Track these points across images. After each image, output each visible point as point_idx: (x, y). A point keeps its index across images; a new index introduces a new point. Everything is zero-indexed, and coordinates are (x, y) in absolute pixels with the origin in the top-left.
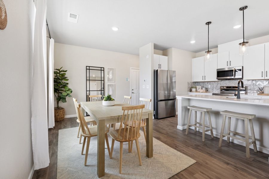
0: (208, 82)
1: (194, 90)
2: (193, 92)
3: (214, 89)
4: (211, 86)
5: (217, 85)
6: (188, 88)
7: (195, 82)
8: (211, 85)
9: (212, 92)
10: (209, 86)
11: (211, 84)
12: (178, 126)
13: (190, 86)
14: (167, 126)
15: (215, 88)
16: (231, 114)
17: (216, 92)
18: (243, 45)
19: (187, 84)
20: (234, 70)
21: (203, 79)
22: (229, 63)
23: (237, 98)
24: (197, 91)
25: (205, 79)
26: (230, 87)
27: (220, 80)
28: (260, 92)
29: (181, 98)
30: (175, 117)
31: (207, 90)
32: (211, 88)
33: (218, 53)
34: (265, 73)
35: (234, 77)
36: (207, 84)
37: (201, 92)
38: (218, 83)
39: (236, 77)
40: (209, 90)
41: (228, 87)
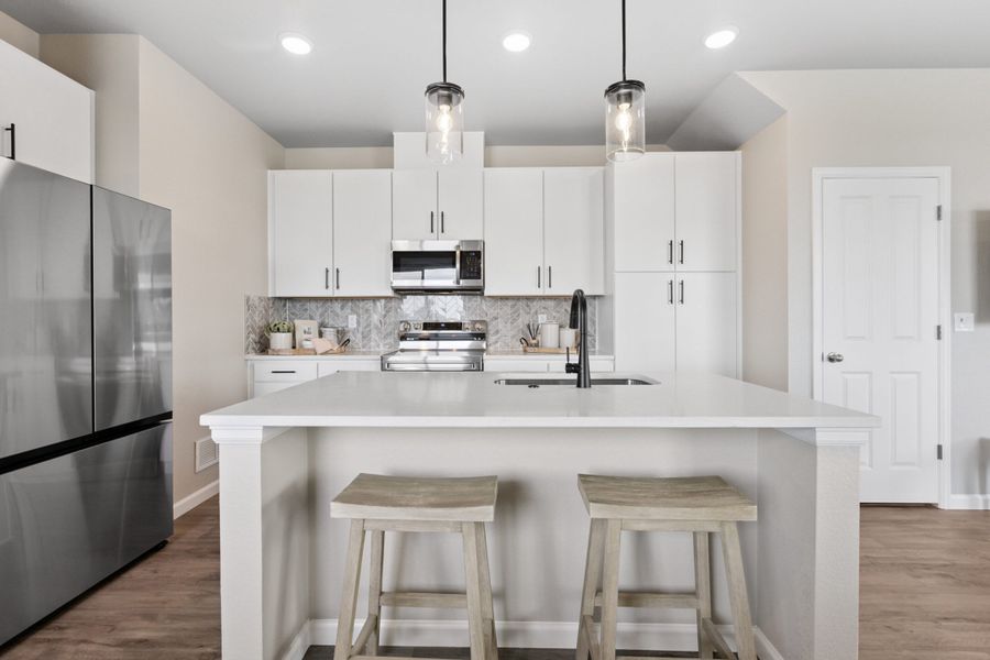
0: (345, 299)
1: (280, 340)
2: (277, 353)
3: (374, 335)
4: (358, 323)
5: (385, 316)
6: (250, 329)
7: (280, 298)
8: (358, 315)
9: (364, 347)
10: (352, 322)
11: (361, 311)
13: (259, 321)
15: (377, 328)
17: (378, 346)
18: (623, 97)
19: (243, 307)
20: (458, 253)
21: (327, 287)
22: (437, 222)
23: (579, 386)
24: (301, 346)
25: (338, 287)
26: (437, 326)
27: (402, 292)
28: (530, 341)
29: (259, 436)
30: (172, 547)
31: (344, 342)
32: (361, 329)
33: (392, 167)
34: (544, 274)
35: (458, 283)
36: (342, 308)
37: (319, 351)
38: (389, 305)
39: (463, 283)
40: (352, 338)
41: (427, 326)
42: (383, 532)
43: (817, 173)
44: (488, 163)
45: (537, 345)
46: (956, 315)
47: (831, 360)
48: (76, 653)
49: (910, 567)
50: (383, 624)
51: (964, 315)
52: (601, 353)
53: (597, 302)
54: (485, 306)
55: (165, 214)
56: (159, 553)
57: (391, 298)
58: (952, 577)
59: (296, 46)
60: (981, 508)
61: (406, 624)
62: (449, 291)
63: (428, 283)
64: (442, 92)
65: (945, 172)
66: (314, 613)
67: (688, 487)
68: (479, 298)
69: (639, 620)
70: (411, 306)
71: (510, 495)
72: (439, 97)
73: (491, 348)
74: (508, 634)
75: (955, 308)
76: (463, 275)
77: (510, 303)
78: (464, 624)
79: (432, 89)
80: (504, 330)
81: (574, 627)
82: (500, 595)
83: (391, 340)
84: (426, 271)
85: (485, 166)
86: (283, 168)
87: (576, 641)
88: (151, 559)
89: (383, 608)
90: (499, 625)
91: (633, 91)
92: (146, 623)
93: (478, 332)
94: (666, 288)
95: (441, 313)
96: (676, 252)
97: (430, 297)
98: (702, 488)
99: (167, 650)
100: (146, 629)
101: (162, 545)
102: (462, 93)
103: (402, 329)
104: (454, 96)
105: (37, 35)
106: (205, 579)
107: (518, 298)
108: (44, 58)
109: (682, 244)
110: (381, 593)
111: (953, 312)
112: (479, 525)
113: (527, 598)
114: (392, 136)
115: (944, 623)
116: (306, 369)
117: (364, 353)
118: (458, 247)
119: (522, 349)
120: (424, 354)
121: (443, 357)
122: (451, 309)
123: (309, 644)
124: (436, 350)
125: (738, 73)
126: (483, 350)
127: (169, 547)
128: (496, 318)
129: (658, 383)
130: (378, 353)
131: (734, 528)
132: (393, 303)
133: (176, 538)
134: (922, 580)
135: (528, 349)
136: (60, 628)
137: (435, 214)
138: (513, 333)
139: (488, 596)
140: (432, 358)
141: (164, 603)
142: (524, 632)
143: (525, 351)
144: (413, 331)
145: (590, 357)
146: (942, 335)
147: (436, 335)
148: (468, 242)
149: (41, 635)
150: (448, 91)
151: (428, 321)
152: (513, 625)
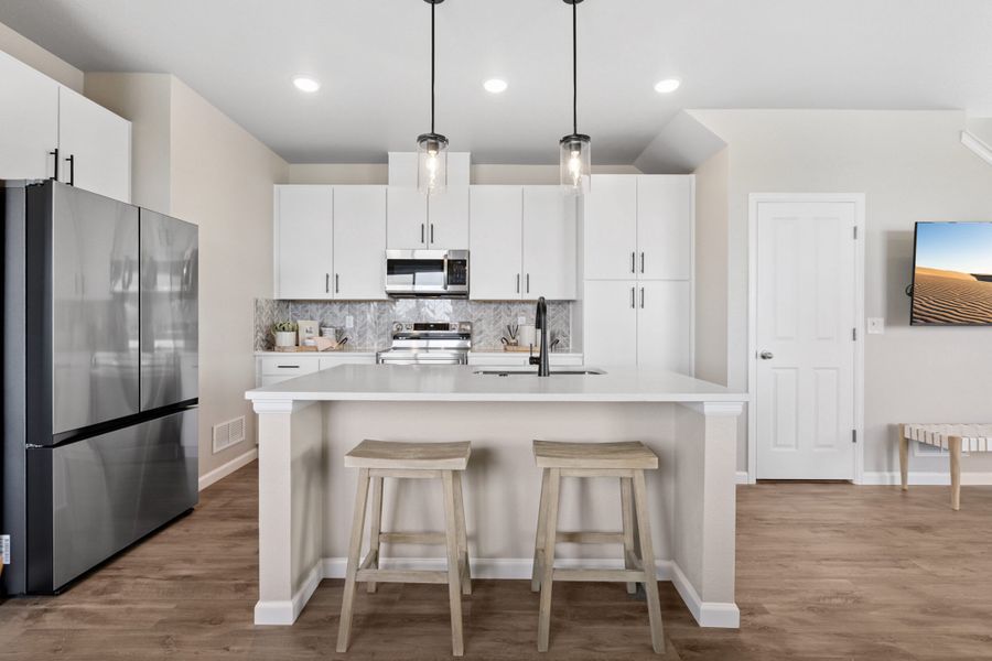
0: (344, 302)
1: (285, 338)
2: (283, 349)
3: (370, 335)
4: (355, 323)
5: (379, 318)
6: (258, 328)
7: (284, 301)
8: (355, 317)
9: (360, 345)
10: (349, 323)
11: (357, 313)
12: (259, 606)
13: (266, 322)
14: (164, 643)
15: (371, 327)
16: (584, 463)
17: (373, 344)
18: (573, 147)
19: (253, 309)
20: (446, 261)
21: (327, 291)
22: (427, 234)
23: (540, 375)
24: (304, 344)
25: (337, 291)
26: (426, 326)
27: (395, 296)
28: (510, 340)
29: (289, 407)
30: (197, 514)
31: (342, 341)
32: (357, 329)
33: (387, 183)
34: (523, 281)
35: (446, 288)
36: (340, 310)
37: (320, 348)
38: (383, 308)
39: (450, 288)
40: (350, 337)
41: (417, 327)
42: (383, 479)
43: (753, 197)
44: (473, 181)
45: (516, 344)
46: (869, 320)
47: (764, 357)
48: (136, 584)
49: (813, 526)
50: (382, 561)
51: (875, 320)
52: (574, 351)
53: (571, 306)
54: (470, 308)
55: (193, 229)
56: (188, 518)
57: (385, 301)
58: (843, 532)
59: (307, 85)
60: (888, 484)
61: (399, 561)
62: (438, 295)
63: (419, 288)
64: (430, 141)
65: (861, 198)
66: (326, 553)
67: (614, 448)
68: (464, 302)
69: (582, 557)
70: (403, 308)
71: (482, 460)
72: (428, 144)
73: (476, 347)
74: (479, 568)
75: (868, 313)
76: (450, 281)
77: (493, 306)
78: (444, 561)
79: (422, 139)
80: (487, 330)
81: (530, 562)
82: (474, 538)
83: (384, 339)
84: (417, 274)
85: (471, 183)
86: (287, 183)
87: (531, 572)
88: (180, 523)
89: (382, 544)
90: (472, 561)
91: (582, 142)
92: (187, 565)
93: (463, 332)
94: (630, 294)
95: (431, 315)
96: (637, 262)
97: (421, 300)
98: (623, 448)
99: (207, 582)
100: (188, 569)
101: (188, 512)
102: (447, 141)
103: (395, 329)
104: (440, 144)
105: (82, 74)
106: (230, 536)
107: (500, 302)
108: (87, 94)
109: (643, 255)
110: (380, 533)
111: (866, 317)
112: (456, 473)
113: (495, 540)
114: (387, 156)
115: (824, 562)
116: (308, 363)
117: (360, 351)
118: (446, 256)
119: (502, 348)
120: (414, 351)
121: (432, 354)
122: (440, 311)
123: (322, 577)
124: (427, 349)
125: (687, 111)
126: (467, 349)
127: (194, 513)
128: (480, 320)
129: (605, 373)
130: (373, 351)
131: (641, 474)
132: (387, 306)
133: (201, 506)
134: (819, 535)
135: (508, 348)
136: (119, 569)
137: (425, 227)
138: (496, 333)
139: (463, 538)
140: (422, 354)
141: (199, 551)
142: (492, 567)
143: (506, 349)
144: (405, 331)
145: (549, 354)
146: (857, 337)
147: (427, 335)
148: (455, 252)
149: (103, 573)
150: (435, 140)
151: (419, 322)
152: (485, 561)
